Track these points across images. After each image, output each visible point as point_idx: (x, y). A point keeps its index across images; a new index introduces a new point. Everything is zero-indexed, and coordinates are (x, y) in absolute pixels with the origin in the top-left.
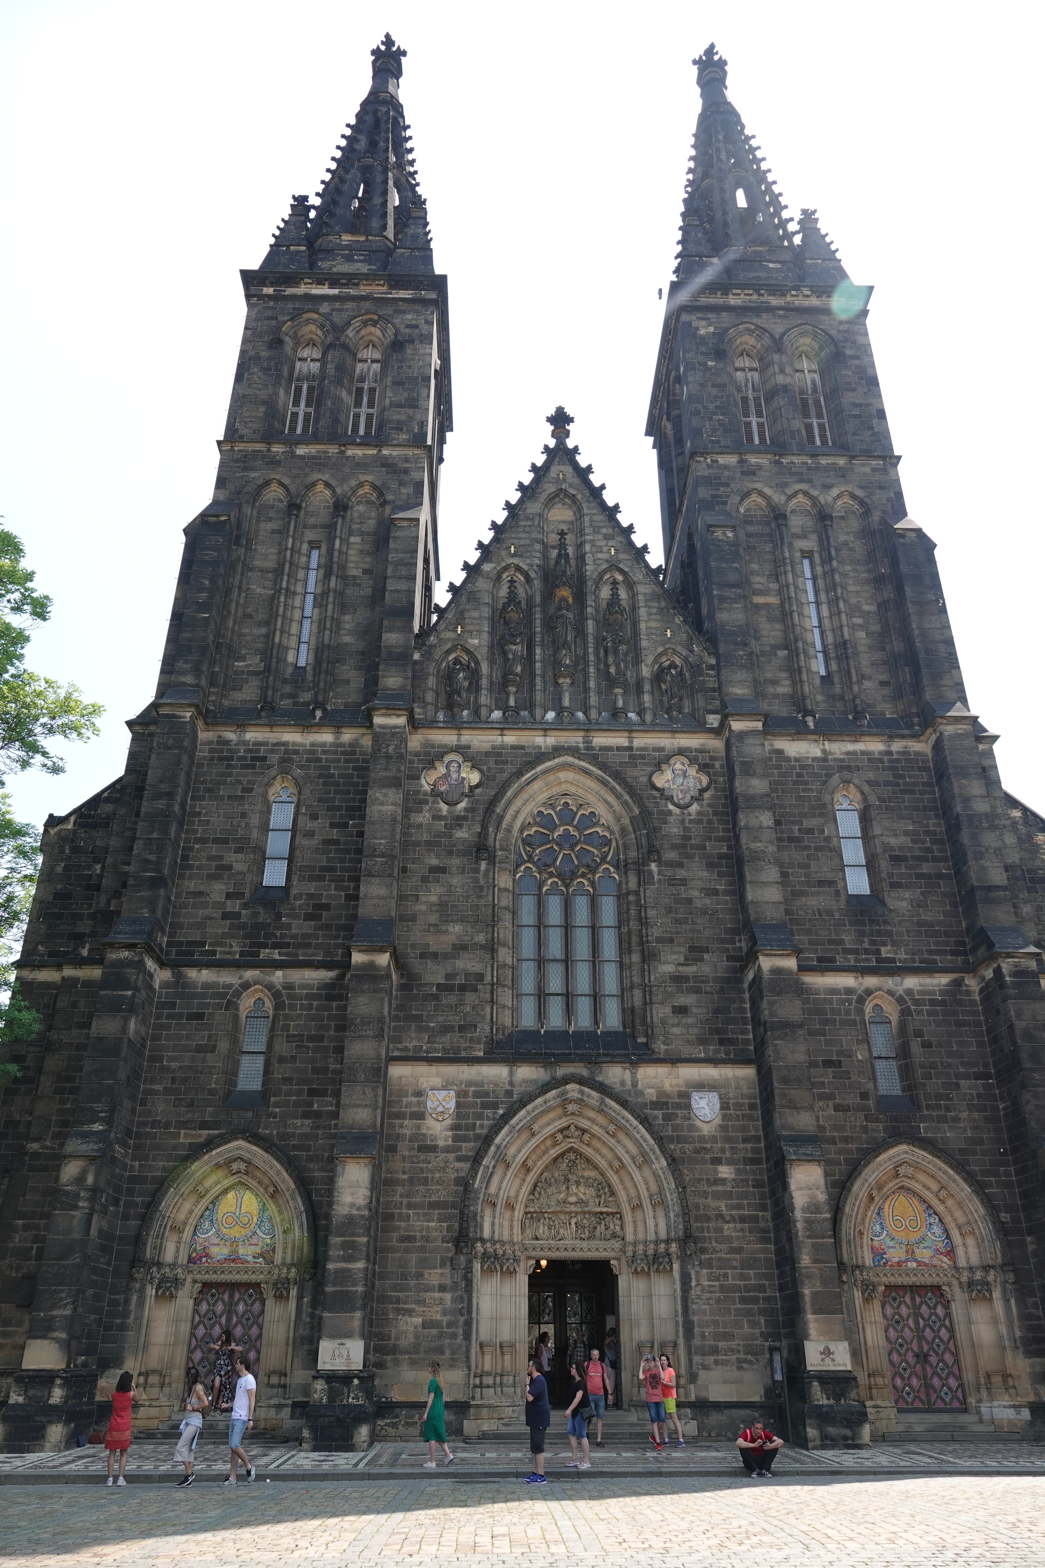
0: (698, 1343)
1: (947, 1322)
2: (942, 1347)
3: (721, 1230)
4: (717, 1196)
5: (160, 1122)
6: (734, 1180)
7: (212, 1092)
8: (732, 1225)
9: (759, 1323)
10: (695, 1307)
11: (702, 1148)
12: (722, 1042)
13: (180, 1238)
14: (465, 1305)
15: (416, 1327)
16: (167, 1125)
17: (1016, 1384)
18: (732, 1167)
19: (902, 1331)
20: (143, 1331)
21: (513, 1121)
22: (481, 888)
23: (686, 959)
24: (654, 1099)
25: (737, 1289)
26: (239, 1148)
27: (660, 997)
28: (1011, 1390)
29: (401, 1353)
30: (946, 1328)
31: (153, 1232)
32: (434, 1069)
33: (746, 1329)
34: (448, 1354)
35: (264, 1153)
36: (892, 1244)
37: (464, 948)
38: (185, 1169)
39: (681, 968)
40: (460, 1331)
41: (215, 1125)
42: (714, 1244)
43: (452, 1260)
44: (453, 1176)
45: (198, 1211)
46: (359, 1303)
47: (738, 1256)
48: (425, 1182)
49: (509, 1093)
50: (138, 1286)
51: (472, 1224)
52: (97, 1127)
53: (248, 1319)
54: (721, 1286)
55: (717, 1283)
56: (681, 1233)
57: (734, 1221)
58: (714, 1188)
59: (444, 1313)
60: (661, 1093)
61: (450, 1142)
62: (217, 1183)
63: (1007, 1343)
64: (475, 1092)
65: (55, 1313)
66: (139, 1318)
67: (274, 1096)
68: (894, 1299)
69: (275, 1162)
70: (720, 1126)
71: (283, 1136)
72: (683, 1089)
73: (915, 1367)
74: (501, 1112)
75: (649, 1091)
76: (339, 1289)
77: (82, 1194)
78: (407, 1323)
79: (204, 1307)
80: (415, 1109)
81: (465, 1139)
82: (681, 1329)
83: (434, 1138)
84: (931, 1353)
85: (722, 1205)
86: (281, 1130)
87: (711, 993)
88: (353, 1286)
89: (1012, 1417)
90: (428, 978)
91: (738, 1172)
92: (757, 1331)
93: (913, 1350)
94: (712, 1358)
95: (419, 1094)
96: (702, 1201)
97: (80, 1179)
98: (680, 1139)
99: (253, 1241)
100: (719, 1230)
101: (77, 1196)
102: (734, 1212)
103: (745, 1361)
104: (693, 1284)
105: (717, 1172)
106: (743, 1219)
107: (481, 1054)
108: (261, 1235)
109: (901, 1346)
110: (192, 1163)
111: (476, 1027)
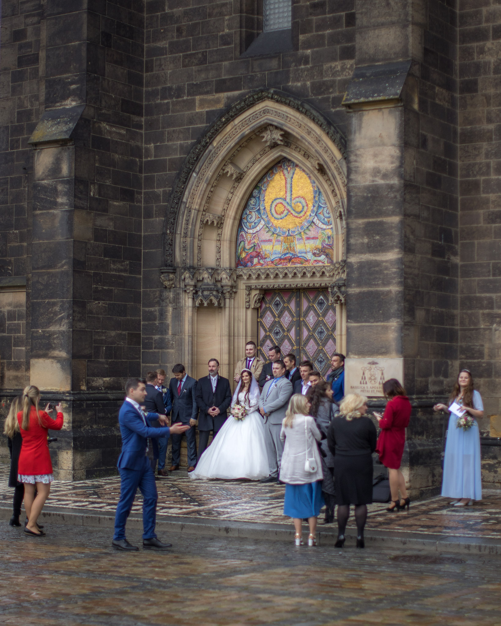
5: (170, 89)
7: (226, 40)
13: (219, 235)
16: (179, 92)
20: (187, 349)
26: (265, 111)
31: (180, 230)
35: (297, 115)
38: (206, 146)
41: (234, 85)
45: (236, 200)
46: (394, 308)
50: (171, 295)
52: (70, 103)
53: (321, 333)
62: (254, 161)
65: (52, 328)
66: (178, 332)
67: (303, 32)
69: (313, 126)
71: (319, 88)
76: (365, 289)
77: (60, 188)
79: (268, 319)
86: (317, 79)
88: (384, 285)
97: (55, 171)
99: (312, 234)
101: (54, 191)
108: (321, 225)
110: (212, 138)
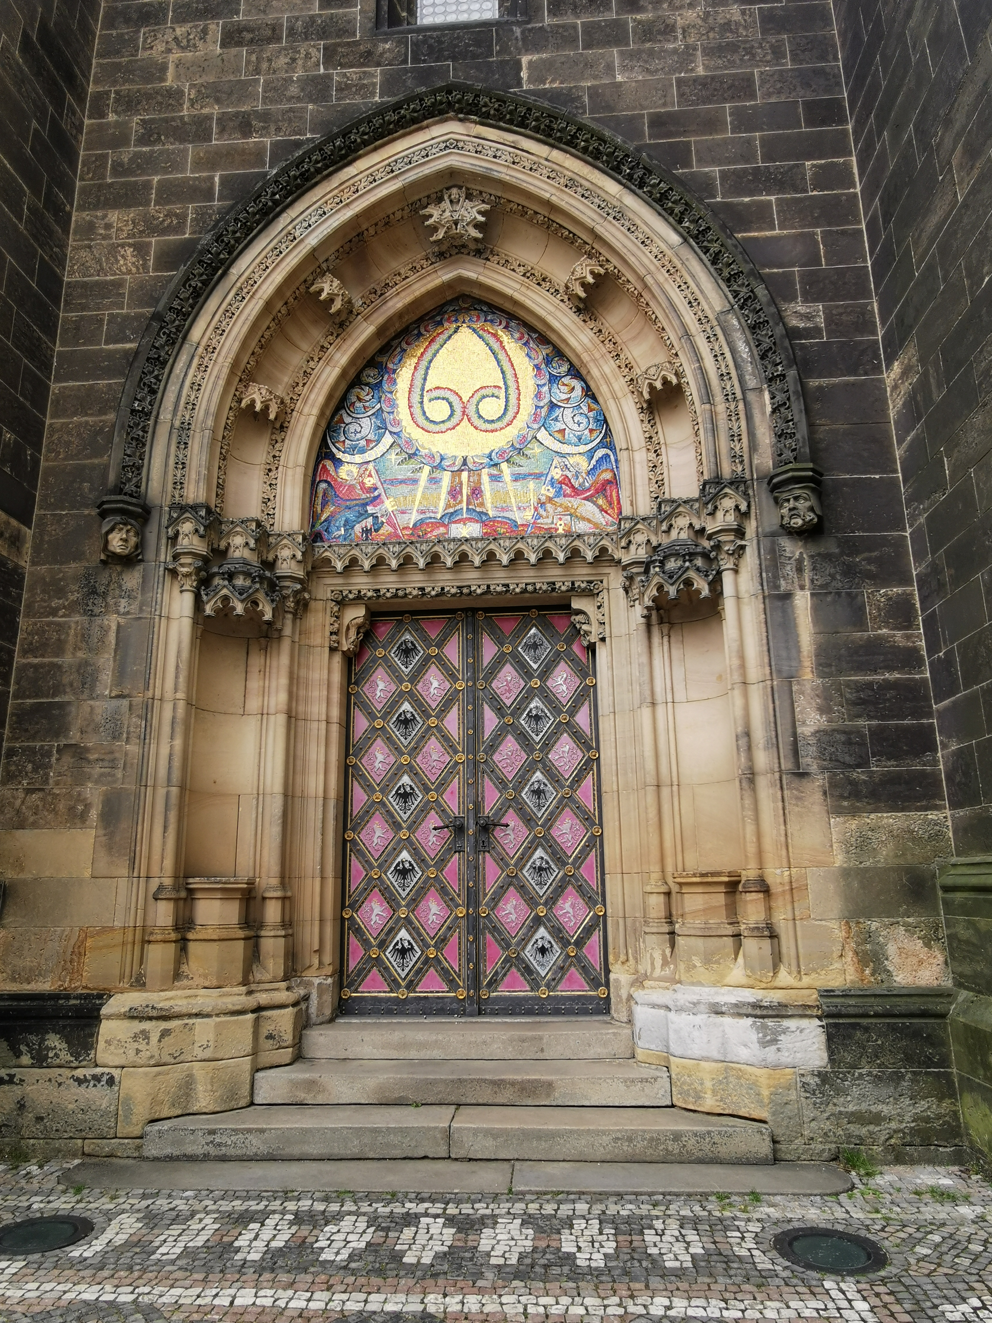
1: (582, 718)
2: (552, 796)
17: (781, 918)
19: (415, 750)
28: (750, 945)
30: (577, 736)
36: (405, 471)
63: (762, 759)
68: (407, 652)
73: (441, 863)
84: (512, 819)
89: (744, 1054)
93: (443, 812)
109: (405, 796)
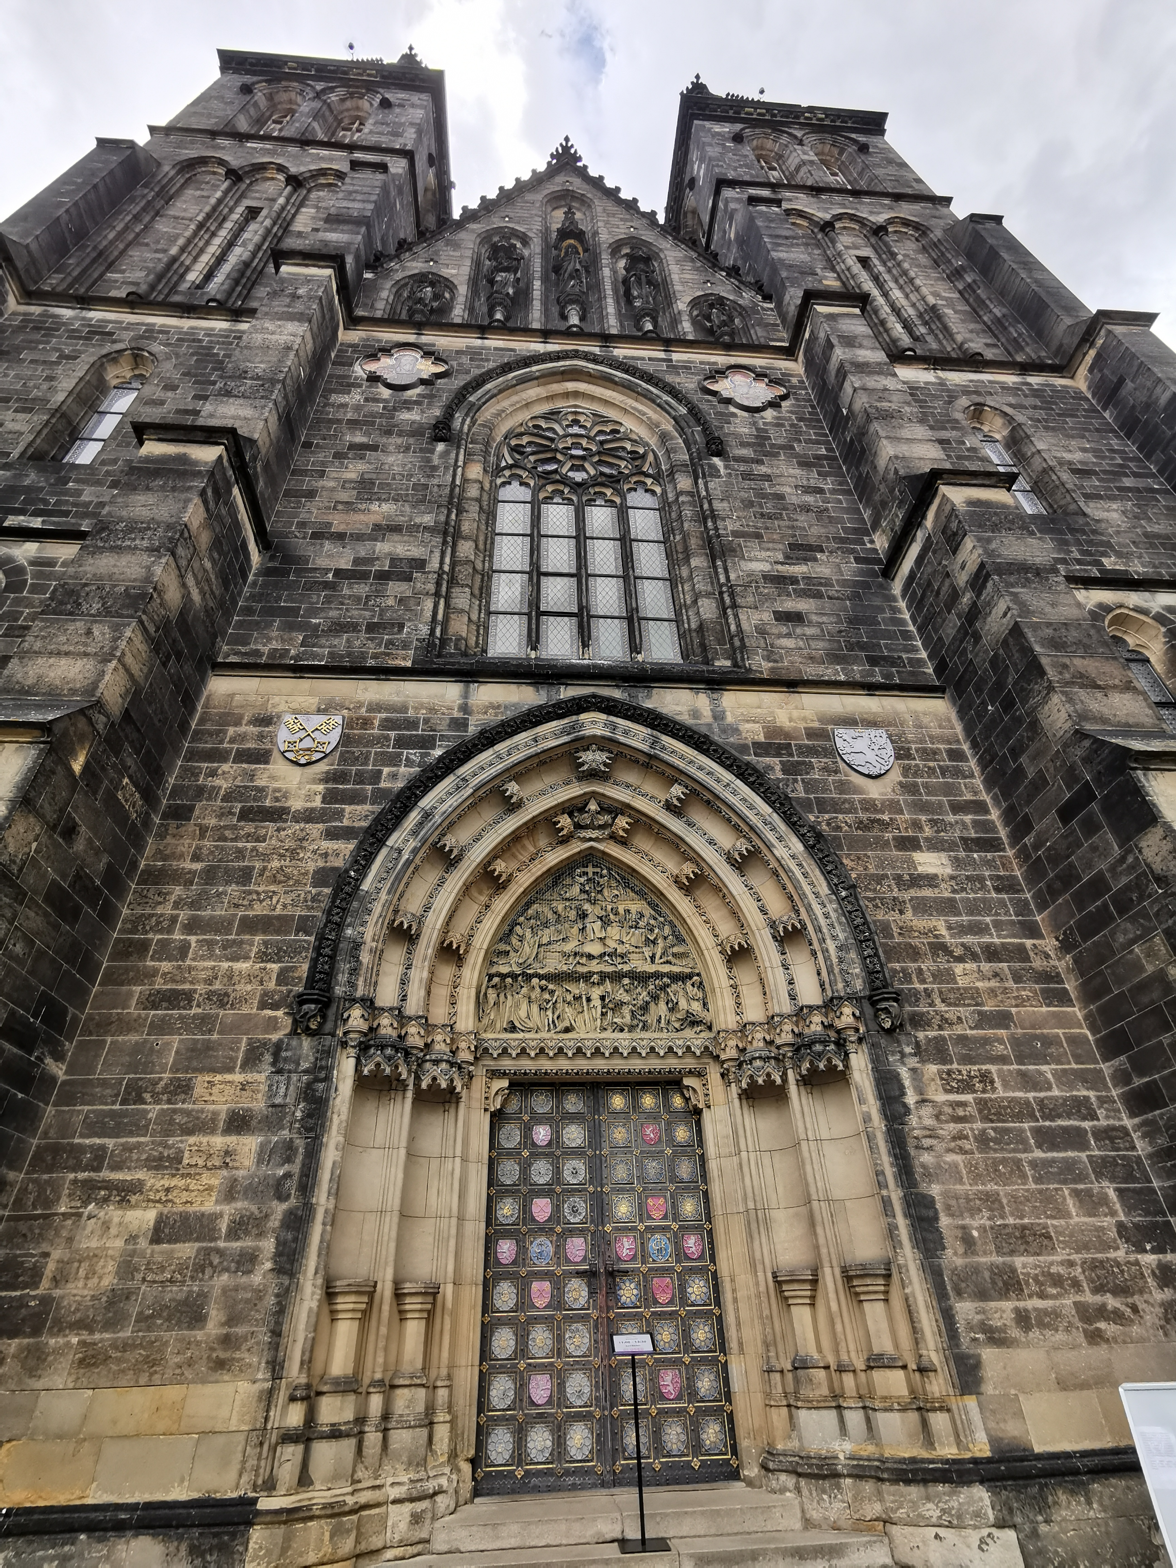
0: (959, 1262)
3: (950, 977)
4: (922, 907)
6: (952, 878)
8: (971, 966)
9: (1104, 1200)
10: (926, 1158)
11: (873, 821)
12: (873, 661)
14: (296, 1168)
15: (132, 1238)
18: (943, 855)
21: (464, 770)
22: (434, 468)
23: (787, 557)
24: (762, 738)
25: (1024, 1111)
27: (750, 599)
29: (60, 1327)
32: (305, 684)
33: (1077, 1218)
34: (213, 1327)
37: (396, 529)
39: (780, 567)
40: (269, 1245)
42: (942, 1007)
43: (278, 1047)
44: (311, 866)
47: (1002, 1033)
48: (245, 876)
49: (459, 724)
51: (344, 967)
54: (982, 1104)
55: (968, 1097)
56: (859, 985)
57: (975, 957)
58: (913, 893)
59: (230, 1193)
60: (773, 731)
61: (317, 803)
64: (386, 720)
70: (900, 783)
72: (816, 725)
74: (438, 752)
75: (748, 726)
78: (106, 1226)
80: (251, 745)
81: (355, 798)
82: (902, 1223)
83: (286, 796)
85: (940, 924)
87: (838, 598)
90: (322, 562)
91: (957, 862)
92: (1108, 1222)
94: (1008, 1305)
95: (266, 721)
96: (893, 917)
98: (822, 806)
100: (948, 976)
102: (969, 939)
103: (1102, 1312)
104: (911, 1099)
105: (913, 864)
106: (992, 954)
107: (409, 664)
111: (401, 626)
